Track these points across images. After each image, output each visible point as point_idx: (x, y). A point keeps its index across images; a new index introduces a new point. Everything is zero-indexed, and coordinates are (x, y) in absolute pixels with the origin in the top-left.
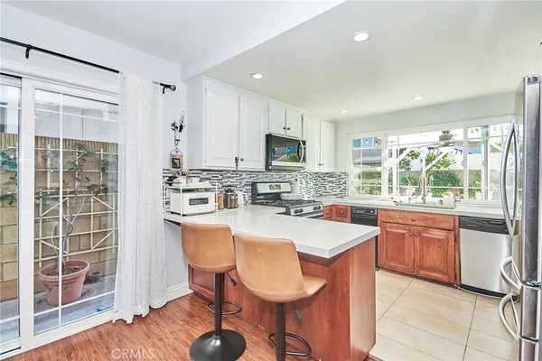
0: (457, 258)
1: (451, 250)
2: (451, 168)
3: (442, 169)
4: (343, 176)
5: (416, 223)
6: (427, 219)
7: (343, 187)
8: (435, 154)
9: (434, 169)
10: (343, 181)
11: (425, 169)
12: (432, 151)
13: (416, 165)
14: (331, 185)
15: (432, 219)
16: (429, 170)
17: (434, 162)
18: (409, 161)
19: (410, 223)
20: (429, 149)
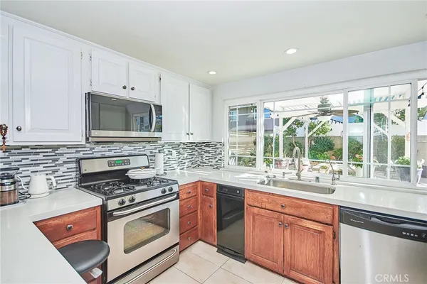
0: (336, 261)
1: (328, 251)
2: (328, 134)
3: (321, 135)
4: (218, 146)
5: (287, 210)
6: (300, 207)
7: (218, 157)
8: (316, 123)
9: (315, 135)
10: (218, 151)
11: (307, 136)
12: (313, 121)
13: (301, 132)
14: (207, 155)
15: (306, 207)
16: (311, 136)
17: (315, 130)
18: (295, 129)
19: (280, 210)
20: (311, 119)
